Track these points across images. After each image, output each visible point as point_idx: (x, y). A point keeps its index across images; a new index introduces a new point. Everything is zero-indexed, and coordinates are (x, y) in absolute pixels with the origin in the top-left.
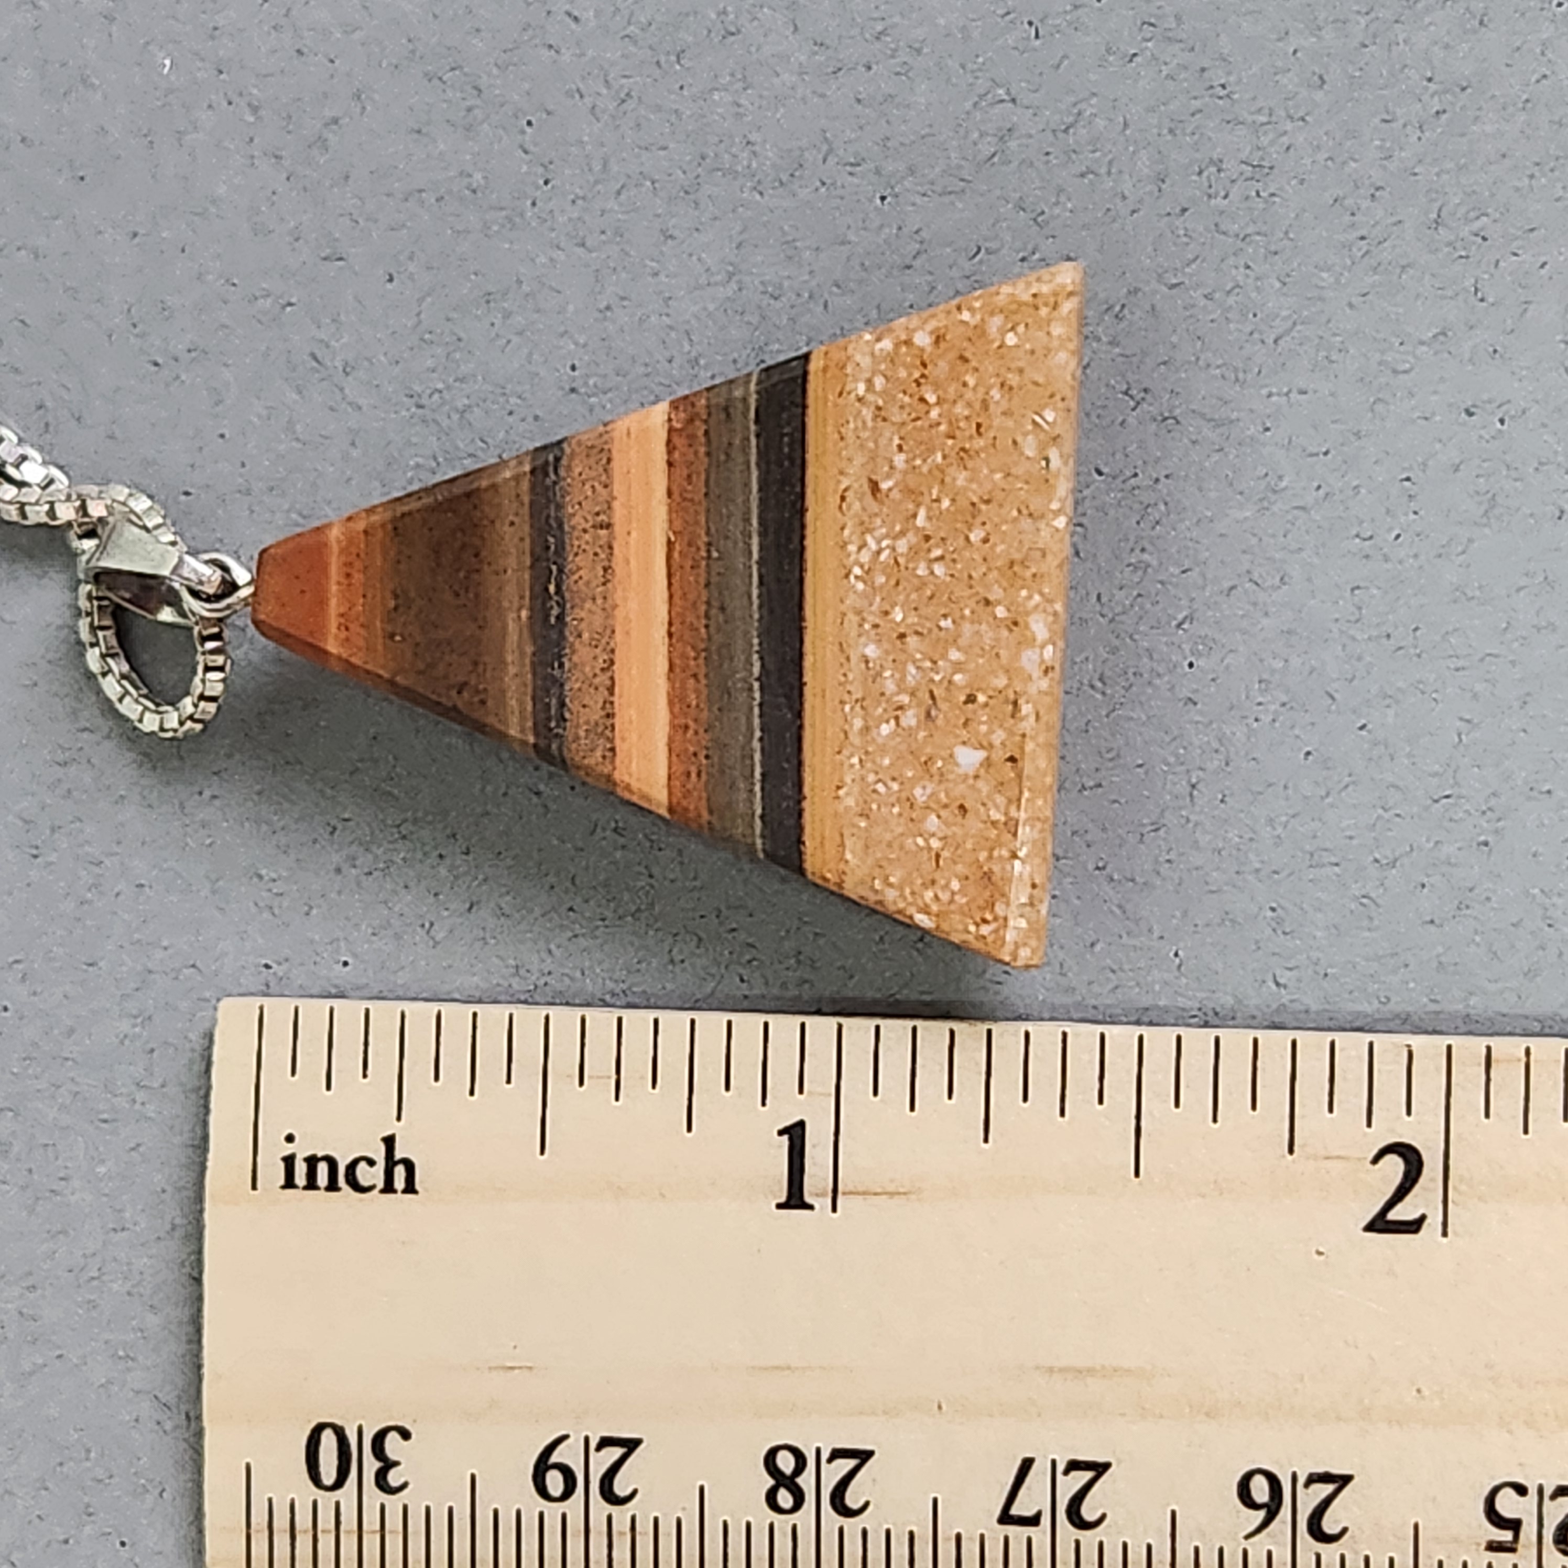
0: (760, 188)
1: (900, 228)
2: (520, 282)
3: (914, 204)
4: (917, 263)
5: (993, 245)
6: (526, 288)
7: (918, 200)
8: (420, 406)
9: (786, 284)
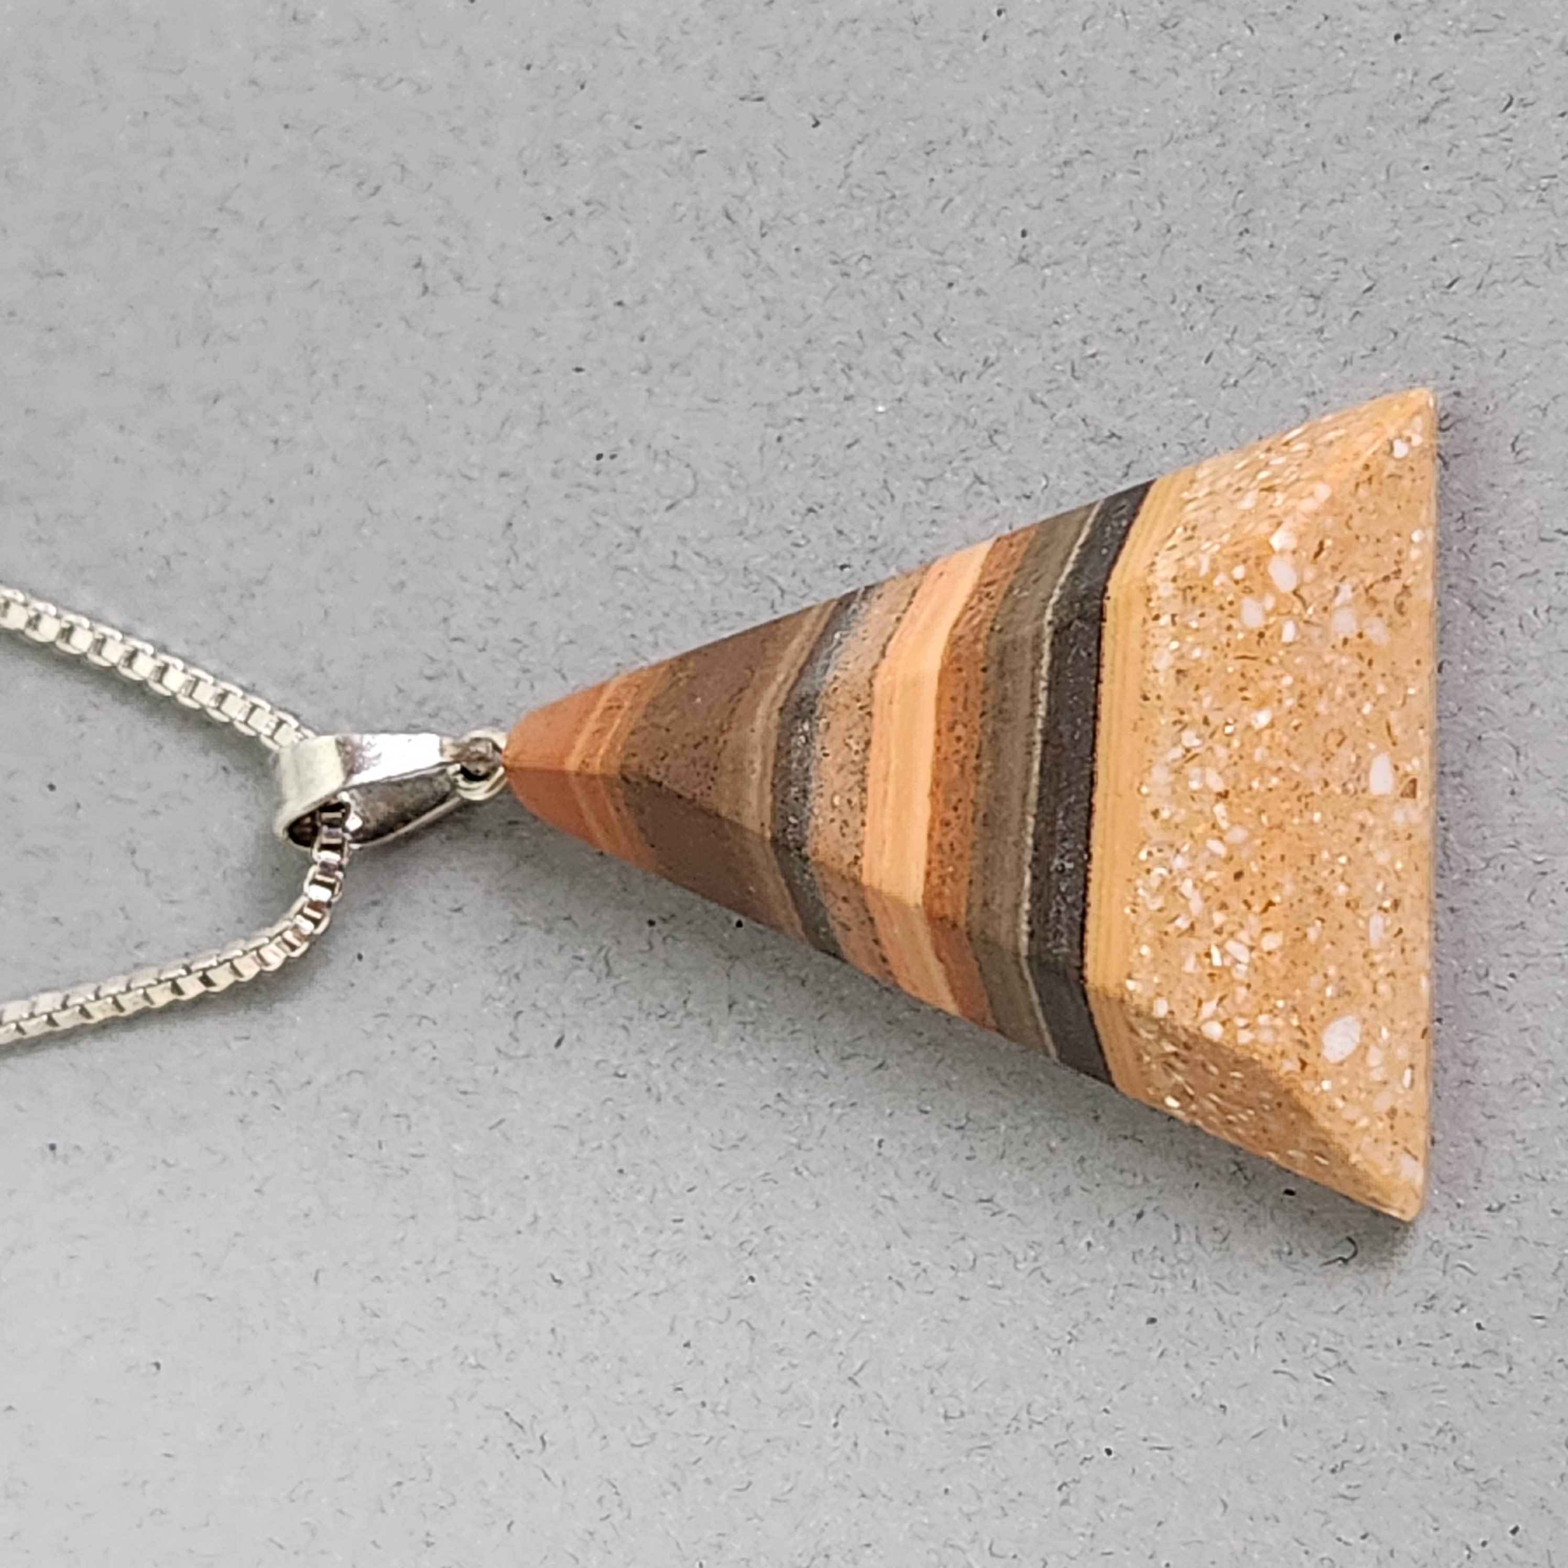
0: (1251, 22)
1: (1416, 74)
2: (965, 131)
3: (1433, 44)
4: (1437, 115)
5: (1530, 96)
6: (972, 138)
7: (1440, 39)
8: (845, 275)
9: (1278, 138)
